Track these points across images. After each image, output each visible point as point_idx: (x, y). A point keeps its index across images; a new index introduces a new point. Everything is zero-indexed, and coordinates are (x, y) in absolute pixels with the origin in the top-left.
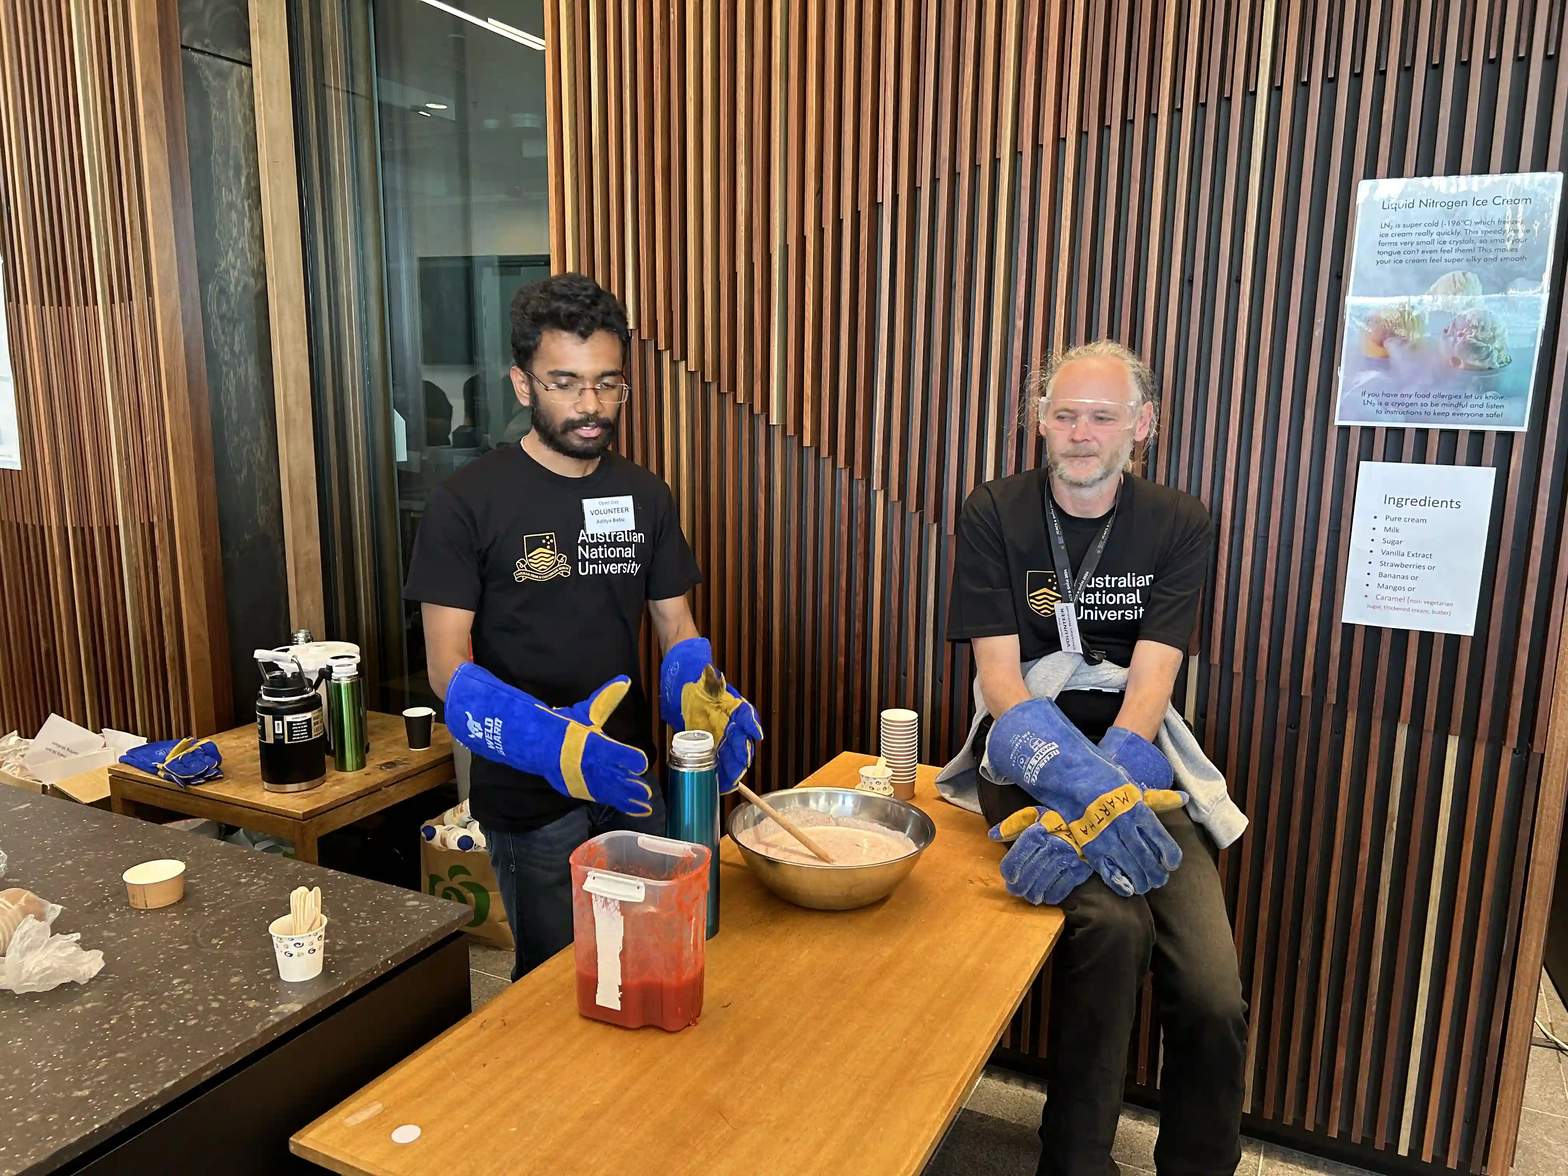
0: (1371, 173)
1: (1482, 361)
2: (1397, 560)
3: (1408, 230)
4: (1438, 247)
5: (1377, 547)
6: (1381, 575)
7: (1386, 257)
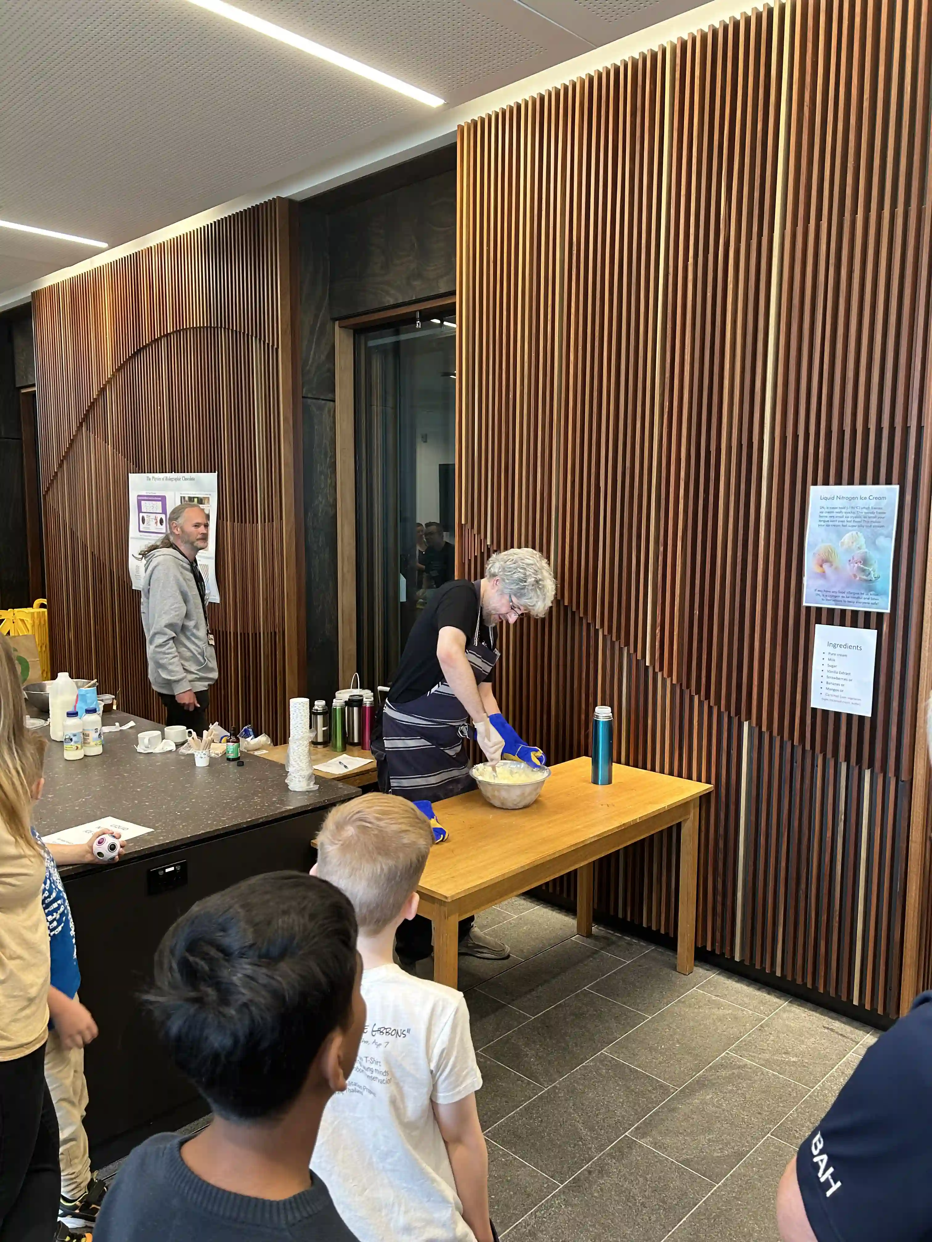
0: (815, 483)
1: (867, 576)
2: (835, 675)
3: (832, 510)
4: (846, 520)
5: (826, 668)
6: (827, 683)
7: (822, 523)
